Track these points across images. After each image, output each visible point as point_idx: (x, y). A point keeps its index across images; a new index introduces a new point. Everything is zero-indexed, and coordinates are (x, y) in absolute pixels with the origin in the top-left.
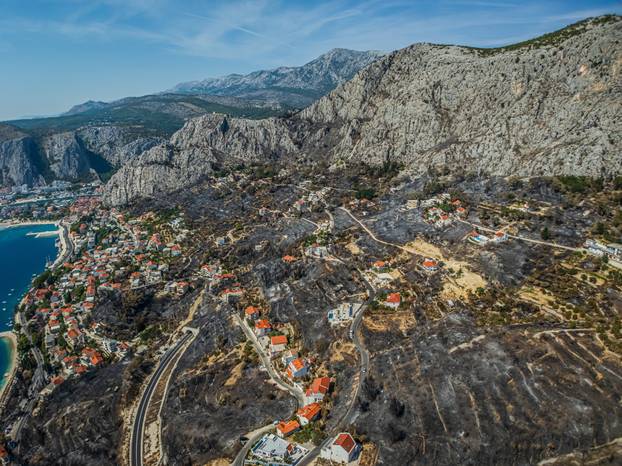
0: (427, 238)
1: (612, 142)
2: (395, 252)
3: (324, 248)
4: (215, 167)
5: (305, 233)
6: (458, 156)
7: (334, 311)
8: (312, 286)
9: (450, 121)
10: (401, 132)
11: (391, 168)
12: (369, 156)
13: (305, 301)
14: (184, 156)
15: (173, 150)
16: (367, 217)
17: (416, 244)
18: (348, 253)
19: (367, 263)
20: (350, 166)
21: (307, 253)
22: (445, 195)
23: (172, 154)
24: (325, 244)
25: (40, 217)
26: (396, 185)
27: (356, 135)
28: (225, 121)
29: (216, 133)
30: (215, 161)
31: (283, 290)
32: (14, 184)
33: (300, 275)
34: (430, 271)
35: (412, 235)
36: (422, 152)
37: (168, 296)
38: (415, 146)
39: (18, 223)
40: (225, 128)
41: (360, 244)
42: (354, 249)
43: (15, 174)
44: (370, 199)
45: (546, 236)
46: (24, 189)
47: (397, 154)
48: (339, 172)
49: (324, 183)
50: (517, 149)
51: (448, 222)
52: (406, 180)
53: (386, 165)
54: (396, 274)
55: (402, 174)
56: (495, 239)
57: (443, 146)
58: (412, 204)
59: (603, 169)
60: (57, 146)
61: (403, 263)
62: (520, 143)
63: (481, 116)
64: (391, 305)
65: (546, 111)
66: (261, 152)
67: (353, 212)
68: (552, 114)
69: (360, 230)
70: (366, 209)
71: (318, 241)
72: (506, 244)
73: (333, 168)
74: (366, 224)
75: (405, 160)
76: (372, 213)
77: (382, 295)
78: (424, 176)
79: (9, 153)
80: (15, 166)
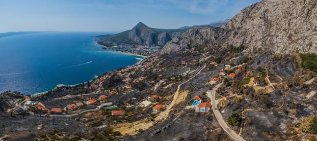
4: (188, 45)
14: (182, 41)
15: (180, 39)
25: (143, 55)
28: (198, 30)
29: (193, 34)
30: (190, 43)
32: (146, 45)
37: (125, 82)
39: (137, 55)
40: (197, 32)
43: (147, 43)
46: (148, 47)
60: (161, 37)
66: (204, 41)
79: (147, 36)
80: (148, 40)
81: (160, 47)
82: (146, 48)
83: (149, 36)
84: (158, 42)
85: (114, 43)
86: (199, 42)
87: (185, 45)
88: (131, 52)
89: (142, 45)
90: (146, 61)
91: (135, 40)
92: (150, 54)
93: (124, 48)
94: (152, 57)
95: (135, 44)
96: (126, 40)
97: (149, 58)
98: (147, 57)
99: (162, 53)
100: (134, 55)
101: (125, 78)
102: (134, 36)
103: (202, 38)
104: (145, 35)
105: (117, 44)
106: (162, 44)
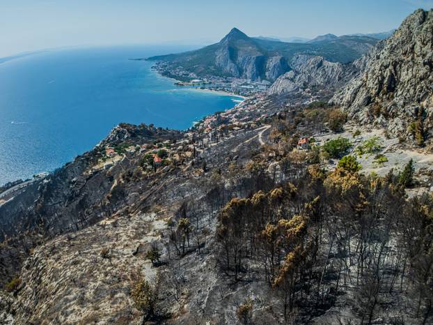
4: (304, 84)
14: (298, 77)
15: (297, 73)
23: (296, 75)
25: (242, 95)
28: (322, 61)
29: (314, 67)
30: (307, 81)
32: (246, 78)
40: (320, 64)
43: (248, 74)
46: (249, 81)
60: (272, 62)
66: (326, 80)
79: (249, 63)
80: (250, 69)
81: (268, 83)
82: (246, 84)
83: (253, 61)
84: (267, 74)
85: (192, 75)
86: (319, 80)
87: (301, 84)
88: (223, 90)
89: (239, 78)
90: (247, 104)
91: (228, 68)
92: (254, 94)
93: (210, 83)
94: (255, 99)
95: (227, 76)
96: (212, 68)
97: (252, 100)
98: (248, 98)
99: (270, 94)
100: (229, 94)
101: (231, 119)
102: (226, 62)
103: (325, 74)
104: (244, 59)
105: (198, 75)
106: (273, 77)
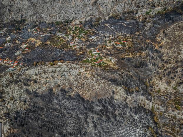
0: (32, 37)
1: (65, 13)
2: (26, 41)
3: (10, 43)
5: (3, 42)
6: (39, 17)
7: (16, 53)
8: (10, 51)
9: (36, 6)
10: (23, 10)
11: (23, 21)
12: (16, 18)
13: (9, 54)
16: (19, 35)
17: (30, 39)
18: (16, 43)
19: (21, 44)
20: (11, 21)
21: (6, 45)
22: (37, 28)
24: (10, 42)
26: (25, 25)
27: (10, 11)
31: (3, 54)
33: (6, 50)
34: (33, 43)
35: (29, 37)
36: (31, 16)
38: (29, 14)
41: (18, 41)
42: (17, 42)
44: (19, 30)
45: (51, 34)
47: (24, 16)
48: (8, 23)
49: (4, 27)
50: (50, 16)
51: (36, 33)
52: (28, 24)
53: (22, 20)
54: (27, 45)
55: (26, 22)
56: (43, 35)
57: (35, 14)
58: (29, 30)
59: (64, 19)
61: (29, 42)
62: (50, 14)
63: (42, 6)
64: (27, 49)
65: (55, 5)
67: (15, 34)
68: (56, 6)
69: (18, 38)
70: (18, 33)
71: (8, 42)
72: (45, 36)
73: (5, 22)
74: (19, 37)
75: (27, 18)
76: (20, 34)
77: (25, 49)
78: (32, 23)
